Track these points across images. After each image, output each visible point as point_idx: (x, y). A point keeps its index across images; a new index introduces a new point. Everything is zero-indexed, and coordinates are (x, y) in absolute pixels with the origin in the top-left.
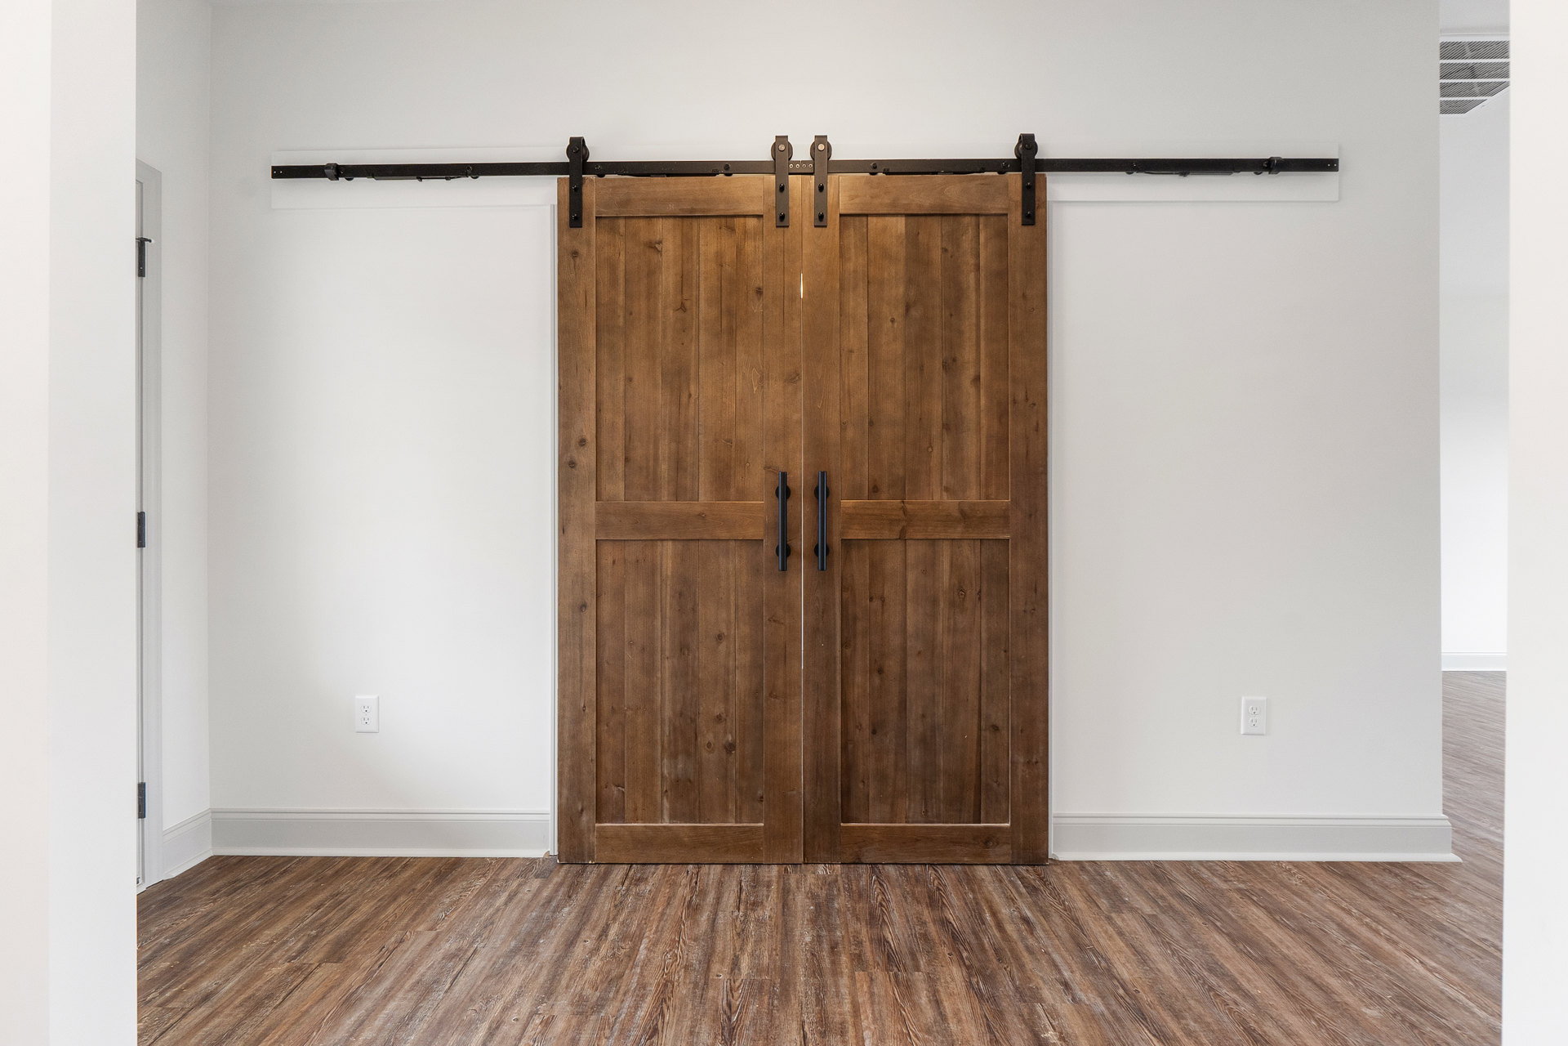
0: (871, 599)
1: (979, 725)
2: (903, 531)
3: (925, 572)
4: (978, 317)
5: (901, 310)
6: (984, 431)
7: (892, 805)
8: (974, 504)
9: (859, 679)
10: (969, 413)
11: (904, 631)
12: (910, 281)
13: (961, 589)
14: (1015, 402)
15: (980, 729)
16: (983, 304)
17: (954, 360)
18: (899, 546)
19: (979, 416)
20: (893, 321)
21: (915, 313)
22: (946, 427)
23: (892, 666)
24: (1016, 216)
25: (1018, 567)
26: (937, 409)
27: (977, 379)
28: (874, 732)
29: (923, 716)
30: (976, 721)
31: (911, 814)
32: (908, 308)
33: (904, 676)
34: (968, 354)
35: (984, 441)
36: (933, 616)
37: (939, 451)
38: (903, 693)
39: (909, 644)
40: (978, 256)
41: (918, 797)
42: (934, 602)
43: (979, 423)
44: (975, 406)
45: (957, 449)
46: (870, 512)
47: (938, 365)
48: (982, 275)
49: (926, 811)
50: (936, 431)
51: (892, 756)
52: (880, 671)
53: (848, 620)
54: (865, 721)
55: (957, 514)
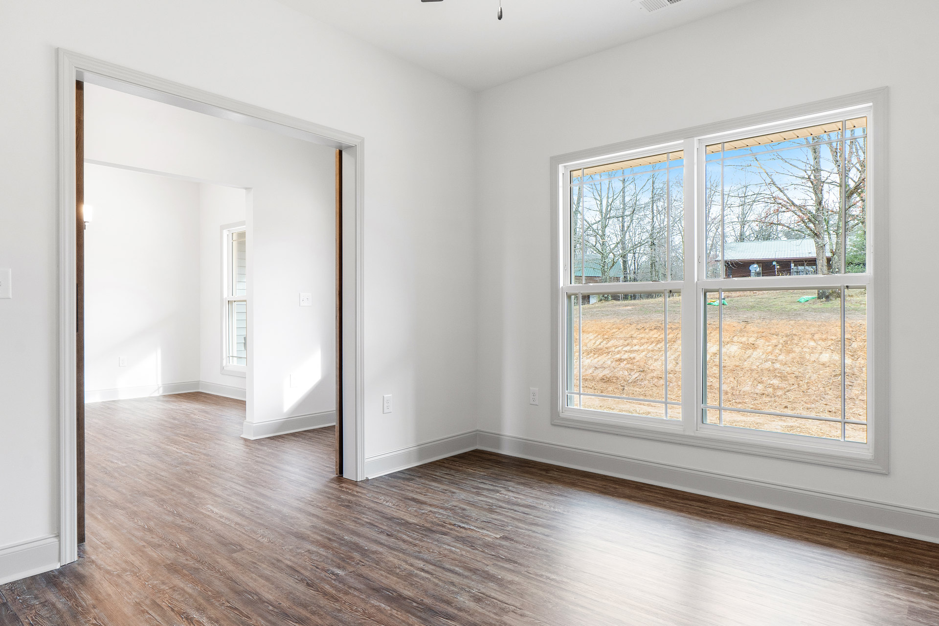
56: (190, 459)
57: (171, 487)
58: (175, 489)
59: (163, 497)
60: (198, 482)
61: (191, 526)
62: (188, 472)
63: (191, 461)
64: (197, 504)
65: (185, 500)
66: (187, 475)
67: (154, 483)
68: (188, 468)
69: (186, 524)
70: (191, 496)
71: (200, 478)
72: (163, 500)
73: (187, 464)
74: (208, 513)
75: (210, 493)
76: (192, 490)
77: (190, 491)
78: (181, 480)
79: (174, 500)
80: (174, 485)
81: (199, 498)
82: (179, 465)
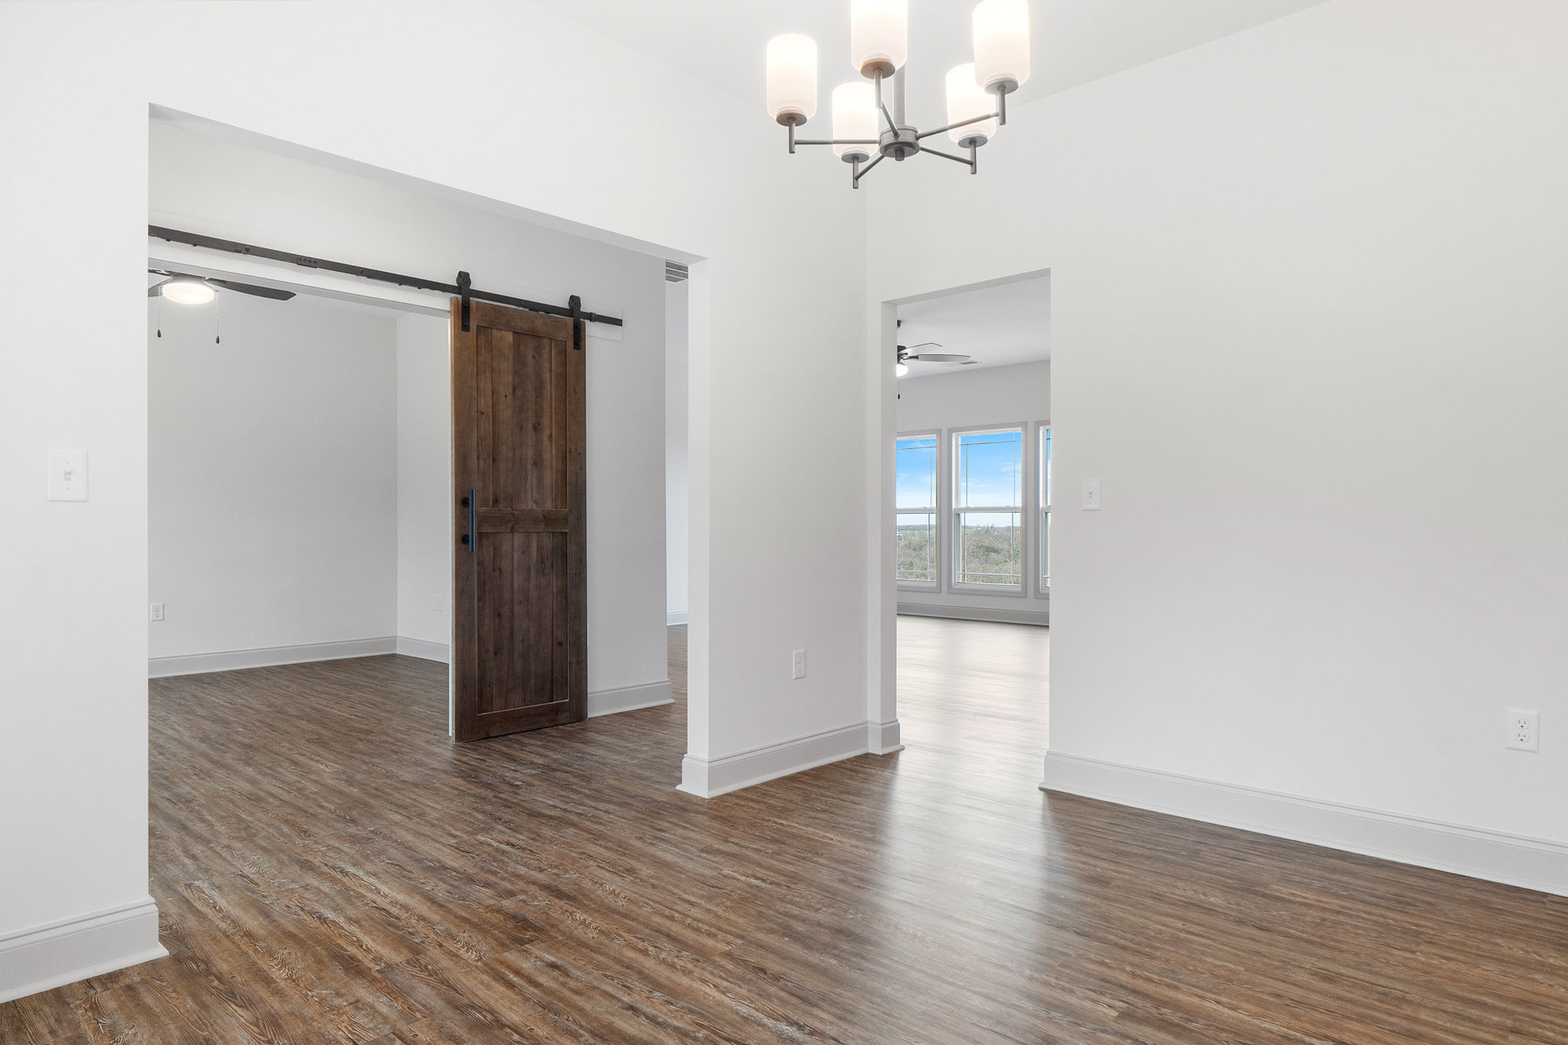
0: (494, 570)
1: (552, 643)
2: (513, 528)
3: (523, 553)
4: (551, 400)
5: (511, 390)
6: (554, 467)
7: (506, 698)
8: (550, 511)
9: (487, 621)
10: (546, 456)
11: (512, 589)
12: (515, 373)
13: (542, 562)
14: (570, 451)
15: (553, 646)
16: (553, 392)
17: (539, 424)
18: (509, 536)
19: (552, 459)
20: (506, 396)
21: (519, 393)
22: (535, 464)
23: (505, 611)
24: (570, 344)
25: (572, 548)
26: (530, 452)
27: (551, 436)
28: (496, 654)
29: (523, 641)
30: (550, 641)
31: (516, 702)
32: (514, 389)
33: (512, 617)
34: (546, 421)
35: (554, 473)
36: (528, 579)
37: (532, 479)
38: (512, 628)
39: (515, 597)
40: (551, 363)
41: (520, 691)
42: (529, 571)
43: (552, 463)
44: (550, 453)
45: (540, 479)
46: (494, 515)
47: (531, 426)
48: (553, 373)
49: (524, 700)
50: (529, 467)
51: (506, 668)
52: (499, 615)
53: (482, 585)
54: (491, 649)
55: (541, 517)
56: (347, 854)
57: (378, 793)
58: (374, 791)
59: (389, 781)
60: (338, 801)
61: (353, 755)
62: (353, 821)
63: (346, 847)
64: (344, 772)
65: (358, 777)
66: (355, 813)
67: (408, 800)
68: (352, 830)
69: (357, 756)
70: (350, 782)
71: (332, 807)
72: (388, 777)
73: (354, 840)
74: (332, 764)
75: (323, 785)
76: (347, 789)
77: (351, 788)
78: (366, 804)
79: (373, 777)
80: (375, 797)
81: (339, 779)
82: (370, 835)
